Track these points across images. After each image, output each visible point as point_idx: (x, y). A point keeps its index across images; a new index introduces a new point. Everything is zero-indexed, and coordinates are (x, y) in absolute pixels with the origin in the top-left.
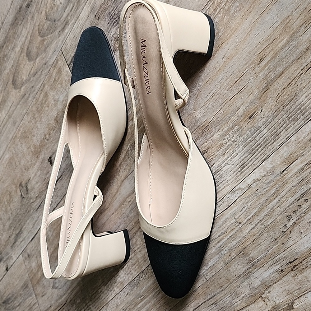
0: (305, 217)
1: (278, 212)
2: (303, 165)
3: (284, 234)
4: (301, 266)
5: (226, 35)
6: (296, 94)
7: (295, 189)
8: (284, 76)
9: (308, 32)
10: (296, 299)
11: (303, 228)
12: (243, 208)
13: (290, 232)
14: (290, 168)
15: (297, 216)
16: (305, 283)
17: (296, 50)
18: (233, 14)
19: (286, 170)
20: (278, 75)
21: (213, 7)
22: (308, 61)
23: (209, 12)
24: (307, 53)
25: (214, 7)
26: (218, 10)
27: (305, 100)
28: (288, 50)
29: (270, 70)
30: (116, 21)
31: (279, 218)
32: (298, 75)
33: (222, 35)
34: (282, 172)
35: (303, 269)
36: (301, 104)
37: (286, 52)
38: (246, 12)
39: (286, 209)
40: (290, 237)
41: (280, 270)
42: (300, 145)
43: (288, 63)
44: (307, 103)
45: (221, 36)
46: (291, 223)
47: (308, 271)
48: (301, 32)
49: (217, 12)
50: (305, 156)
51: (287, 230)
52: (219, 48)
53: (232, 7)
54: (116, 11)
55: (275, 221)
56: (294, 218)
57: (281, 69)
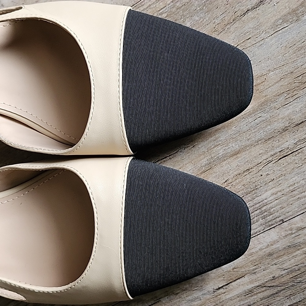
2: (253, 286)
6: (256, 186)
8: (241, 157)
9: (290, 105)
14: (231, 287)
17: (266, 127)
19: (224, 287)
20: (231, 153)
22: (283, 146)
24: (283, 135)
27: (271, 198)
28: (253, 123)
29: (218, 143)
32: (264, 162)
34: (217, 289)
36: (263, 202)
42: (252, 258)
43: (250, 141)
44: (273, 203)
48: (278, 103)
50: (258, 275)
57: (237, 146)
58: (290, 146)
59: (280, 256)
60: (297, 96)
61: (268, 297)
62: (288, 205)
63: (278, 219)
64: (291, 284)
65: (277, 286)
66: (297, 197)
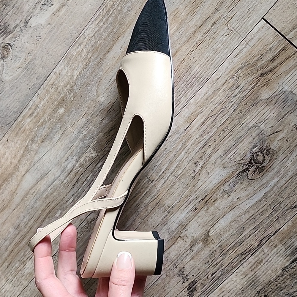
0: (210, 160)
1: (187, 161)
2: (203, 119)
3: (194, 178)
4: (212, 200)
5: (122, 30)
6: (190, 66)
7: (198, 140)
8: (178, 54)
9: (194, 18)
10: (211, 228)
11: (210, 169)
12: (155, 167)
13: (199, 175)
14: (193, 125)
15: (203, 160)
16: (217, 212)
17: (186, 34)
18: (126, 12)
19: (189, 126)
21: (106, 9)
22: (196, 40)
23: (102, 13)
24: (195, 35)
25: (108, 9)
26: (111, 11)
27: (199, 69)
30: (3, 31)
31: (188, 167)
32: (190, 52)
33: (118, 31)
34: (186, 129)
35: (214, 201)
36: (196, 73)
37: (178, 36)
38: (138, 10)
39: (193, 158)
40: (200, 179)
41: (194, 209)
42: (198, 105)
43: (180, 44)
44: (201, 71)
45: (116, 31)
46: (198, 168)
47: (218, 202)
48: (188, 19)
49: (111, 13)
50: (204, 113)
51: (196, 174)
52: (115, 41)
53: (125, 7)
54: (2, 23)
55: (184, 170)
56: (201, 163)
57: (175, 50)
58: (200, 39)
59: (212, 98)
60: (196, 13)
61: (212, 122)
62: (208, 70)
63: (205, 79)
64: (221, 110)
65: (215, 114)
66: (211, 63)
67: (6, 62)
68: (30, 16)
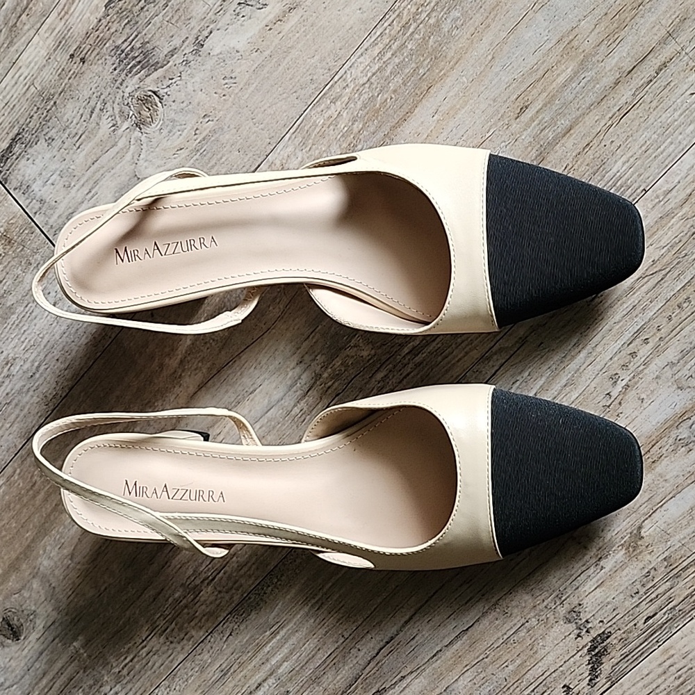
0: (645, 371)
1: (591, 373)
3: (608, 410)
4: (648, 458)
5: (437, 71)
6: (602, 161)
7: (620, 327)
8: (575, 132)
9: (615, 53)
10: (647, 519)
11: (646, 391)
12: (513, 383)
13: (620, 403)
15: (629, 372)
16: (660, 486)
17: (594, 87)
18: (449, 32)
19: (599, 295)
20: (563, 132)
21: (399, 22)
22: (620, 103)
23: (390, 31)
24: (617, 89)
25: (403, 22)
26: (412, 27)
27: (624, 169)
28: (577, 88)
29: (544, 126)
30: (140, 62)
31: (593, 385)
32: (604, 128)
33: (428, 73)
34: (591, 301)
35: (653, 462)
36: (616, 176)
37: (575, 92)
38: (478, 26)
39: (607, 366)
40: (621, 413)
43: (580, 110)
44: (628, 174)
45: (424, 74)
46: (619, 388)
47: (663, 462)
48: (600, 54)
49: (411, 30)
51: (613, 401)
52: (422, 96)
53: (445, 19)
54: (137, 41)
55: (585, 392)
56: (625, 377)
57: (567, 122)
58: (628, 100)
59: (653, 234)
60: (619, 39)
61: (654, 287)
62: (645, 170)
63: (639, 191)
64: (675, 262)
65: (660, 270)
66: (653, 156)
67: (147, 133)
68: (209, 29)
